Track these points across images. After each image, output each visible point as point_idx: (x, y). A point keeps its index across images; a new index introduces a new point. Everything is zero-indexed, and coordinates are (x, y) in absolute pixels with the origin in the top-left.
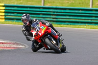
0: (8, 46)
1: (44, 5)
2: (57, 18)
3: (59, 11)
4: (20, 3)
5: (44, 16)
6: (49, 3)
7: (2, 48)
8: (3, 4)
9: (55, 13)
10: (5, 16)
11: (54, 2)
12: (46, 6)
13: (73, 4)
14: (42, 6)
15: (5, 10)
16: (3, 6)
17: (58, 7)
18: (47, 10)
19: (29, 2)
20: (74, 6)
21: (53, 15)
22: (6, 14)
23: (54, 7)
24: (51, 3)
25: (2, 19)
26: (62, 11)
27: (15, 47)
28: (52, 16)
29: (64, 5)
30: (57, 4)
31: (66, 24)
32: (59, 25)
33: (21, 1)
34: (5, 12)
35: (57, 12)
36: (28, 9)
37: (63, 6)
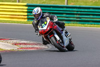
2: (81, 18)
3: (83, 10)
4: (43, 2)
5: (68, 16)
6: (72, 2)
9: (79, 13)
10: (28, 15)
11: (77, 1)
12: (70, 5)
13: (97, 2)
14: (66, 5)
15: (27, 9)
16: (26, 6)
17: (81, 6)
18: (71, 9)
19: (52, 2)
20: (98, 5)
21: (76, 14)
22: (29, 14)
23: (78, 6)
24: (75, 2)
25: (25, 19)
26: (86, 10)
28: (75, 16)
29: (88, 4)
30: (81, 3)
31: (89, 23)
32: (82, 25)
34: (27, 12)
35: (80, 11)
36: (52, 9)
37: (86, 5)
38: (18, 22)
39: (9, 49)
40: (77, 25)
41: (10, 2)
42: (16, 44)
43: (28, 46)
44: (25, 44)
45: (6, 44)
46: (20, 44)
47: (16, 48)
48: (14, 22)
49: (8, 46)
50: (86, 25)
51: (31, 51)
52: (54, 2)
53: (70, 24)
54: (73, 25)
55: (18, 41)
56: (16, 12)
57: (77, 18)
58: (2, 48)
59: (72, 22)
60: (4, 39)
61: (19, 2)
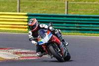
0: (31, 55)
1: (67, 14)
2: (81, 27)
3: (82, 19)
4: (44, 12)
5: (68, 25)
6: (73, 11)
8: (26, 14)
9: (79, 22)
11: (77, 11)
13: (97, 12)
14: (66, 14)
15: (28, 19)
16: (26, 15)
17: (81, 15)
18: (71, 19)
19: (52, 11)
20: (98, 14)
21: (76, 23)
23: (78, 15)
24: (75, 11)
25: (25, 28)
26: (86, 19)
28: (75, 25)
30: (81, 13)
31: (89, 32)
32: (82, 34)
35: (80, 21)
36: (52, 18)
37: (86, 14)
38: (18, 32)
39: (10, 58)
40: (78, 34)
41: (11, 12)
42: (16, 53)
43: (29, 55)
44: (26, 53)
45: (7, 53)
46: (21, 53)
47: (17, 57)
48: (15, 31)
49: (9, 55)
50: (86, 34)
51: (32, 60)
52: (54, 12)
53: (70, 33)
54: (73, 34)
55: (19, 51)
56: (17, 21)
57: (77, 27)
58: (3, 57)
59: (72, 31)
60: (5, 49)
61: (19, 12)
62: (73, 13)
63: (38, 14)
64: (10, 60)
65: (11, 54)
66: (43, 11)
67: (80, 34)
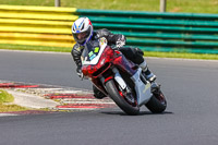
0: (85, 101)
1: (165, 10)
2: (194, 40)
3: (198, 23)
4: (113, 6)
5: (166, 35)
6: (176, 5)
7: (73, 106)
8: (74, 10)
9: (191, 29)
11: (187, 4)
12: (171, 12)
14: (161, 12)
16: (75, 14)
17: (196, 15)
18: (172, 22)
19: (132, 5)
21: (185, 32)
23: (188, 14)
24: (181, 5)
26: (206, 23)
27: (100, 105)
28: (183, 36)
29: (210, 9)
30: (195, 9)
31: (213, 51)
32: (198, 56)
33: (115, 3)
35: (193, 26)
36: (131, 20)
37: (207, 12)
38: (57, 49)
39: (38, 108)
40: (187, 55)
41: (40, 5)
42: (52, 97)
43: (80, 101)
44: (73, 96)
45: (32, 96)
46: (63, 96)
47: (52, 105)
48: (50, 49)
49: (34, 101)
50: (206, 55)
51: (86, 111)
52: (135, 6)
53: (170, 54)
54: (177, 55)
55: (57, 91)
56: (54, 26)
57: (186, 40)
58: (22, 105)
59: (175, 49)
60: (27, 86)
61: (59, 5)
62: (177, 9)
63: (101, 10)
64: (38, 111)
65: (39, 97)
66: (110, 4)
67: (193, 55)
